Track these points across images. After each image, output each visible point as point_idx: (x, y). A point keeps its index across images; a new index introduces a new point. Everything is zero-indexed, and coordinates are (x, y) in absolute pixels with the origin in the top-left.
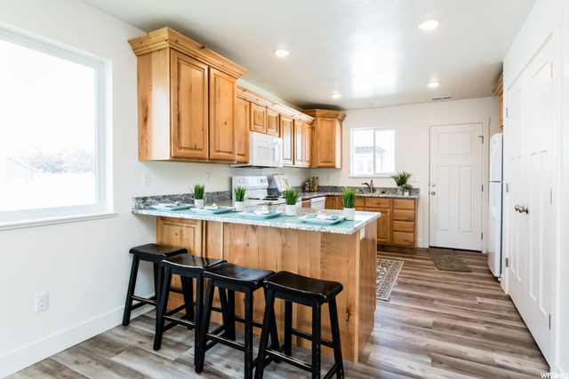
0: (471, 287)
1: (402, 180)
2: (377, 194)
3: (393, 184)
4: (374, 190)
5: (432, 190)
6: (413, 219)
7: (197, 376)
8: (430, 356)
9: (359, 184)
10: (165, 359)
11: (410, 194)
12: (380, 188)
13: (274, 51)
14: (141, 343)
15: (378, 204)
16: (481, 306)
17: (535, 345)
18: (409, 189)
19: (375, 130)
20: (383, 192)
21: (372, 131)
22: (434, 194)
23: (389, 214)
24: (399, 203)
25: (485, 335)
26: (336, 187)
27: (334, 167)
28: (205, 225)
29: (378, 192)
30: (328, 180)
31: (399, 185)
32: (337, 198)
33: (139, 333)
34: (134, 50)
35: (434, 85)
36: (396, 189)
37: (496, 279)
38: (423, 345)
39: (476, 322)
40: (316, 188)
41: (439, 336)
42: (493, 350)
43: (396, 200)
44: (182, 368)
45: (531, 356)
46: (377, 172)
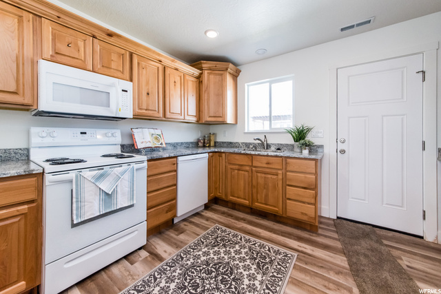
1: (300, 136)
2: (270, 151)
3: (290, 140)
4: (268, 146)
5: (341, 146)
6: (314, 187)
9: (250, 140)
11: (310, 153)
12: (275, 145)
15: (268, 163)
18: (309, 145)
19: (271, 83)
20: (279, 149)
21: (268, 84)
22: (343, 152)
23: (280, 177)
24: (294, 164)
26: (231, 143)
27: (224, 123)
29: (273, 148)
30: (225, 136)
31: (296, 141)
32: (224, 155)
36: (293, 146)
40: (212, 144)
43: (289, 160)
46: (273, 127)
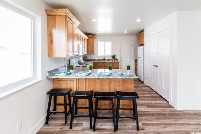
0: (139, 85)
1: (114, 57)
2: (106, 61)
3: (111, 58)
5: (121, 59)
7: (94, 132)
8: (146, 106)
9: (102, 58)
10: (78, 131)
11: (116, 61)
13: (92, 19)
14: (61, 128)
15: (109, 64)
16: (144, 90)
17: (161, 97)
18: (116, 59)
20: (108, 61)
21: (104, 42)
24: (115, 64)
25: (152, 97)
26: (93, 59)
27: (94, 53)
28: (78, 80)
29: (106, 60)
33: (56, 125)
34: (46, 13)
35: (126, 32)
36: (112, 59)
37: (142, 82)
38: (142, 103)
39: (147, 94)
40: (87, 60)
41: (143, 100)
42: (156, 100)
43: (113, 63)
44: (87, 132)
45: (163, 100)
46: (106, 54)
